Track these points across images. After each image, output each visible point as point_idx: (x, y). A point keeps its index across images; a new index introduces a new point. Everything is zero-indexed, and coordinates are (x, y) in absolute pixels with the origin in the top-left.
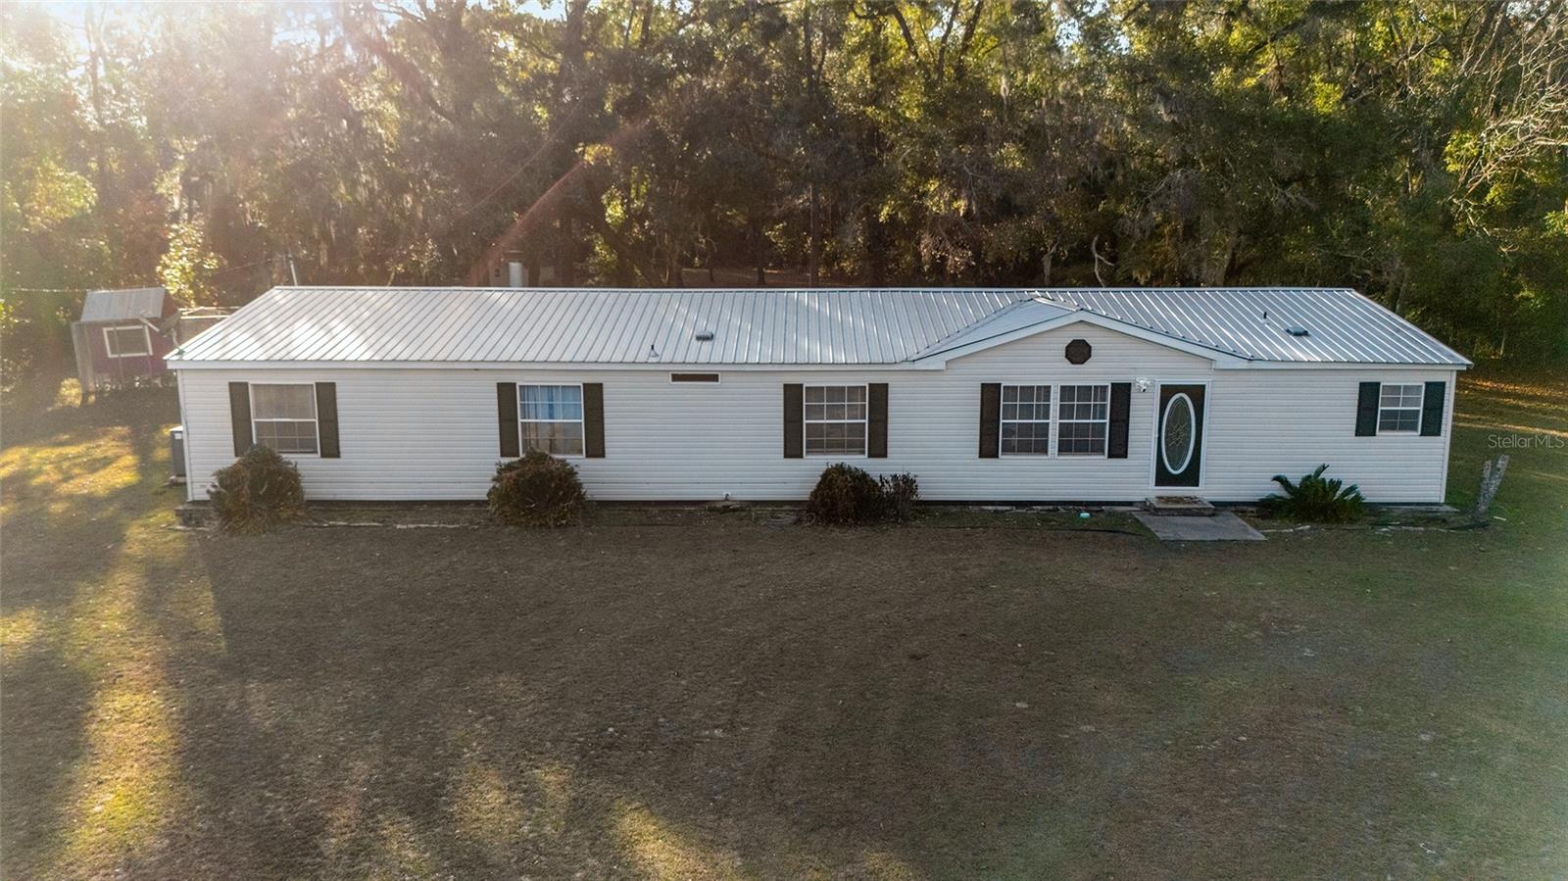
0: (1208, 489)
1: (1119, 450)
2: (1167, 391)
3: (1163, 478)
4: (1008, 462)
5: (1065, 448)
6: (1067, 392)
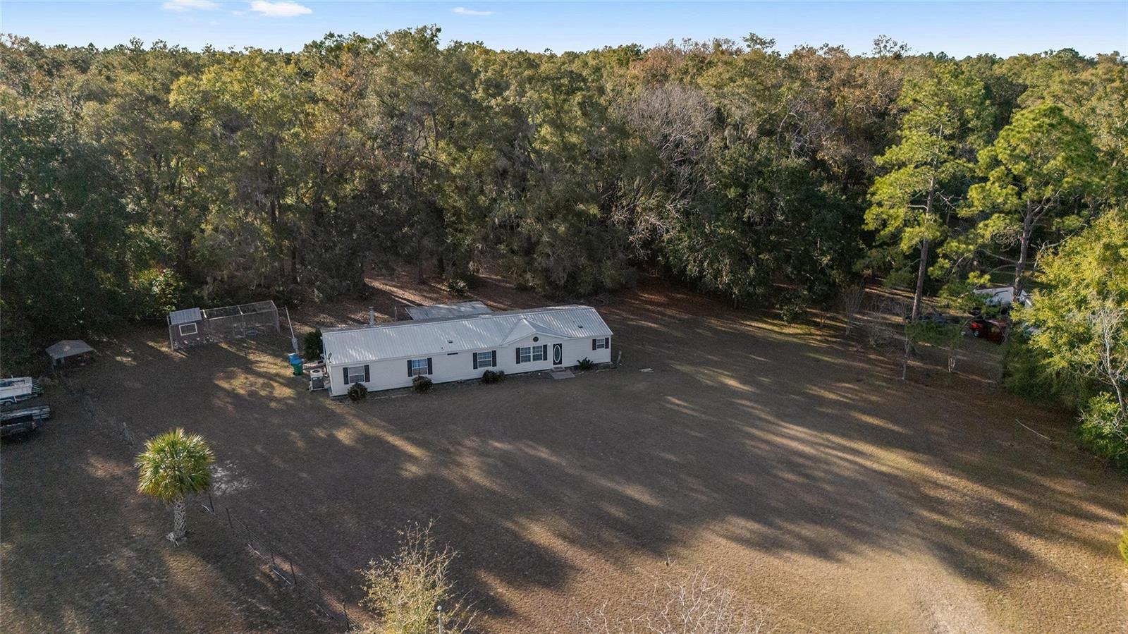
0: (564, 365)
1: (545, 359)
2: (554, 345)
3: (555, 363)
4: (522, 364)
5: (534, 360)
6: (534, 348)
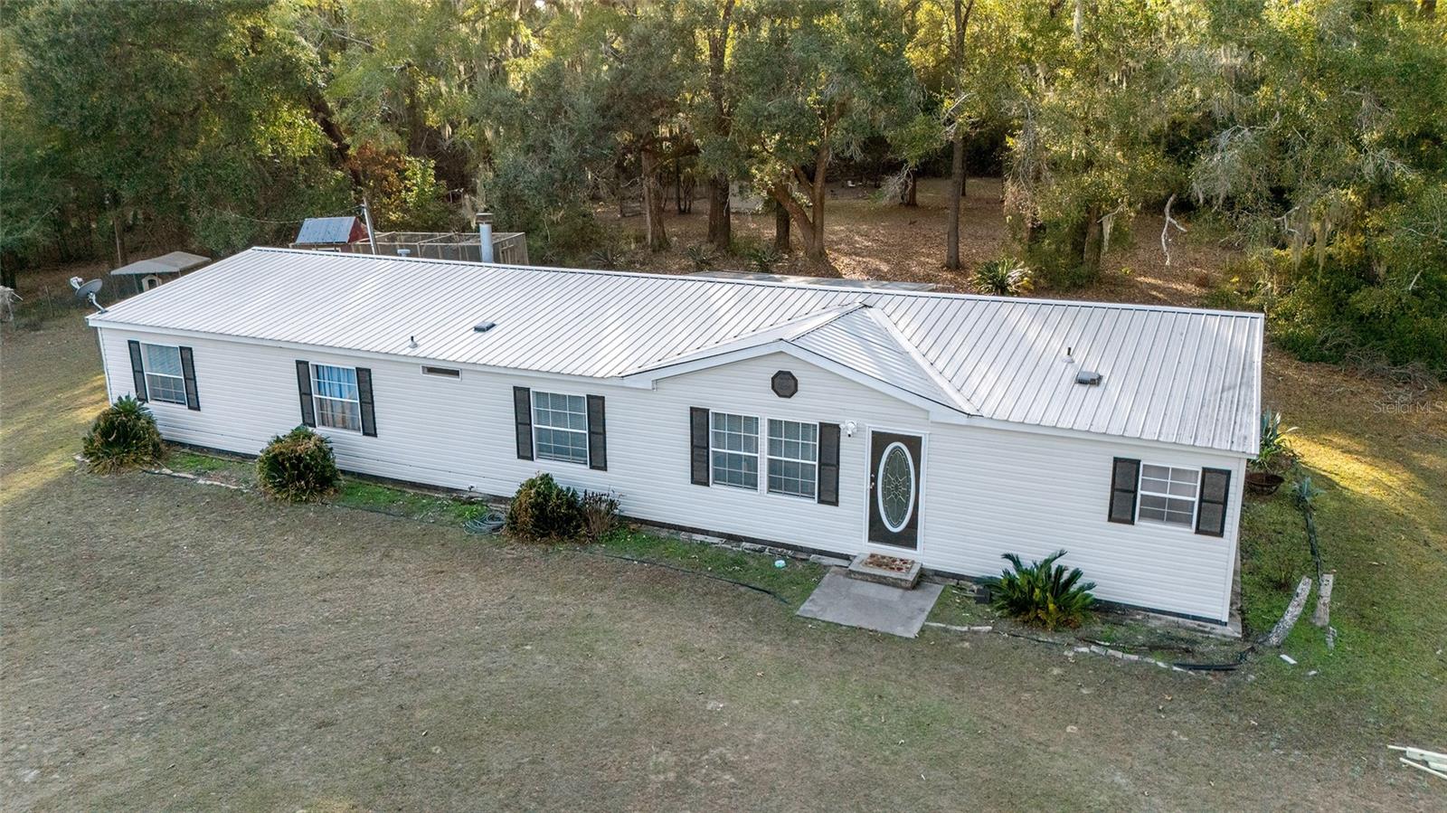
0: (929, 553)
1: (829, 495)
2: (880, 441)
3: (877, 532)
4: (719, 492)
5: (774, 486)
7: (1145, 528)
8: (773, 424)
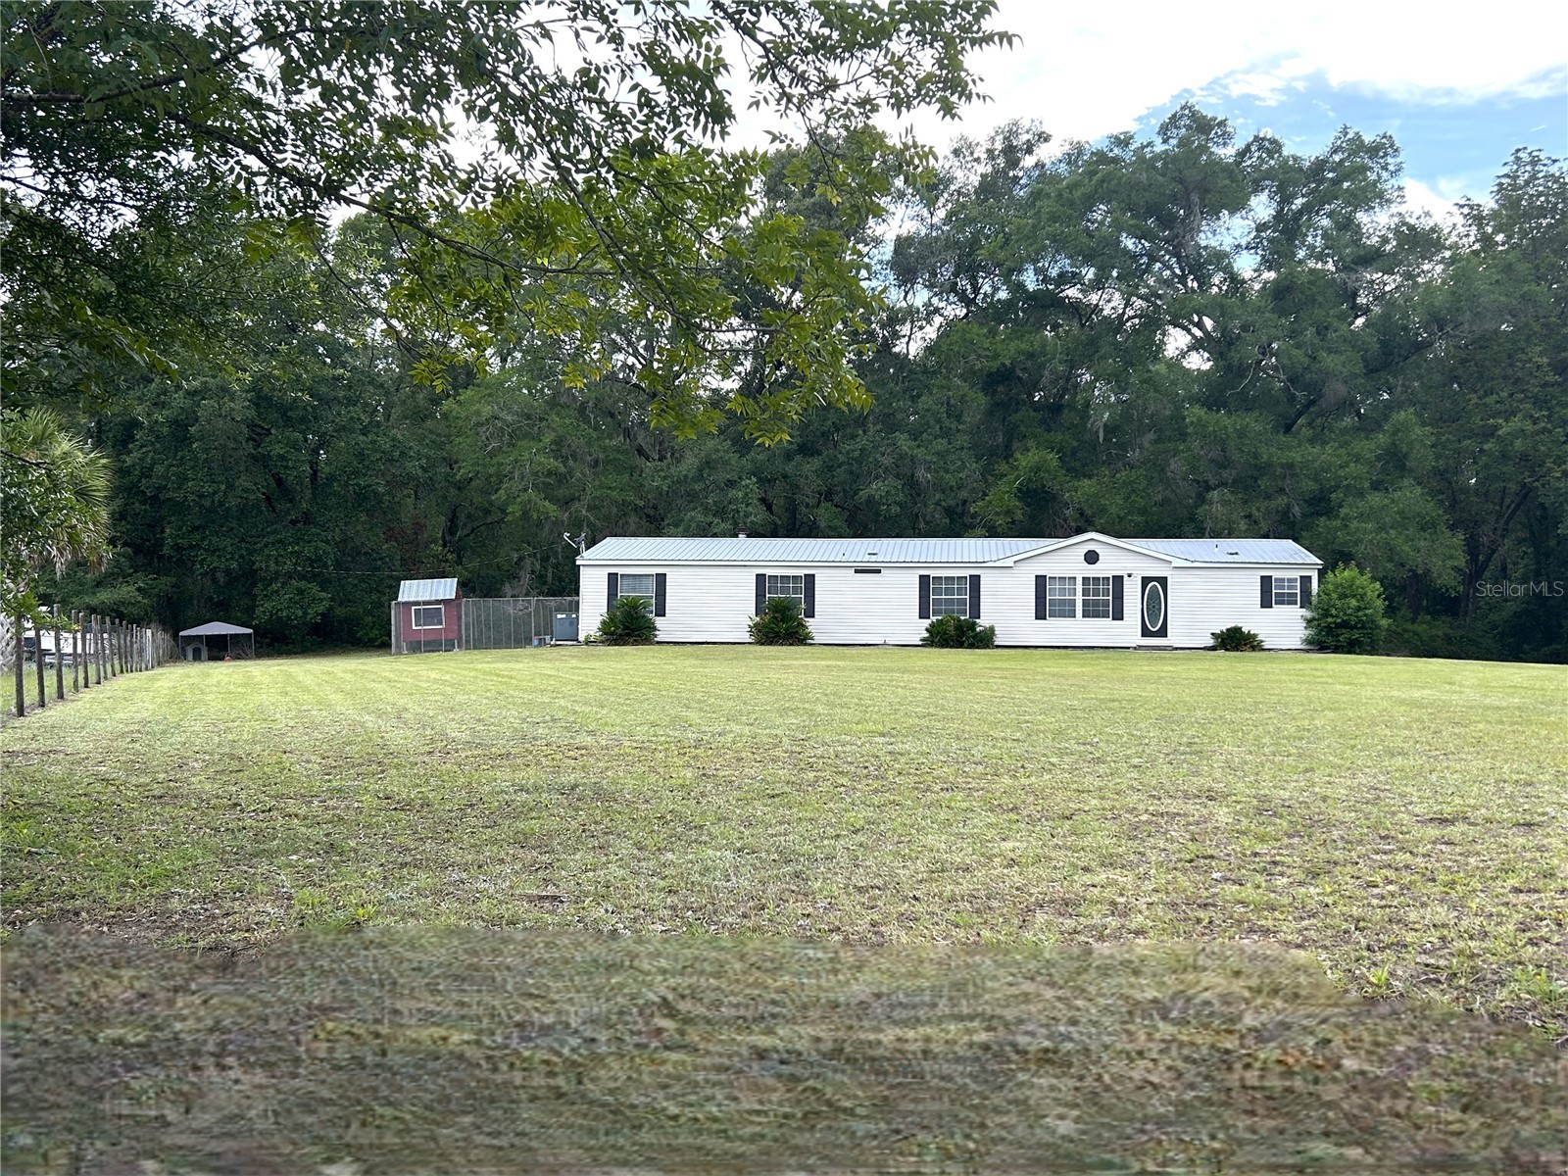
0: (1174, 640)
1: (1119, 615)
2: (1146, 581)
3: (1146, 633)
4: (1051, 622)
5: (1086, 614)
7: (1277, 609)
8: (1085, 580)
